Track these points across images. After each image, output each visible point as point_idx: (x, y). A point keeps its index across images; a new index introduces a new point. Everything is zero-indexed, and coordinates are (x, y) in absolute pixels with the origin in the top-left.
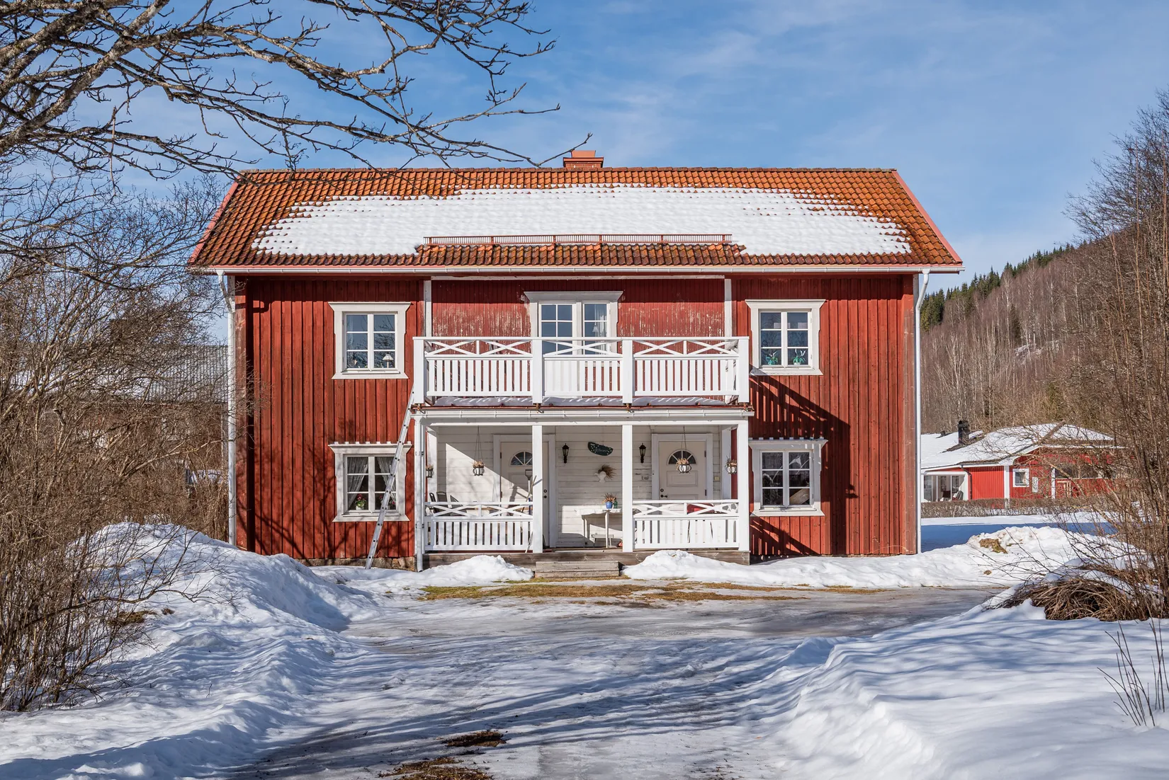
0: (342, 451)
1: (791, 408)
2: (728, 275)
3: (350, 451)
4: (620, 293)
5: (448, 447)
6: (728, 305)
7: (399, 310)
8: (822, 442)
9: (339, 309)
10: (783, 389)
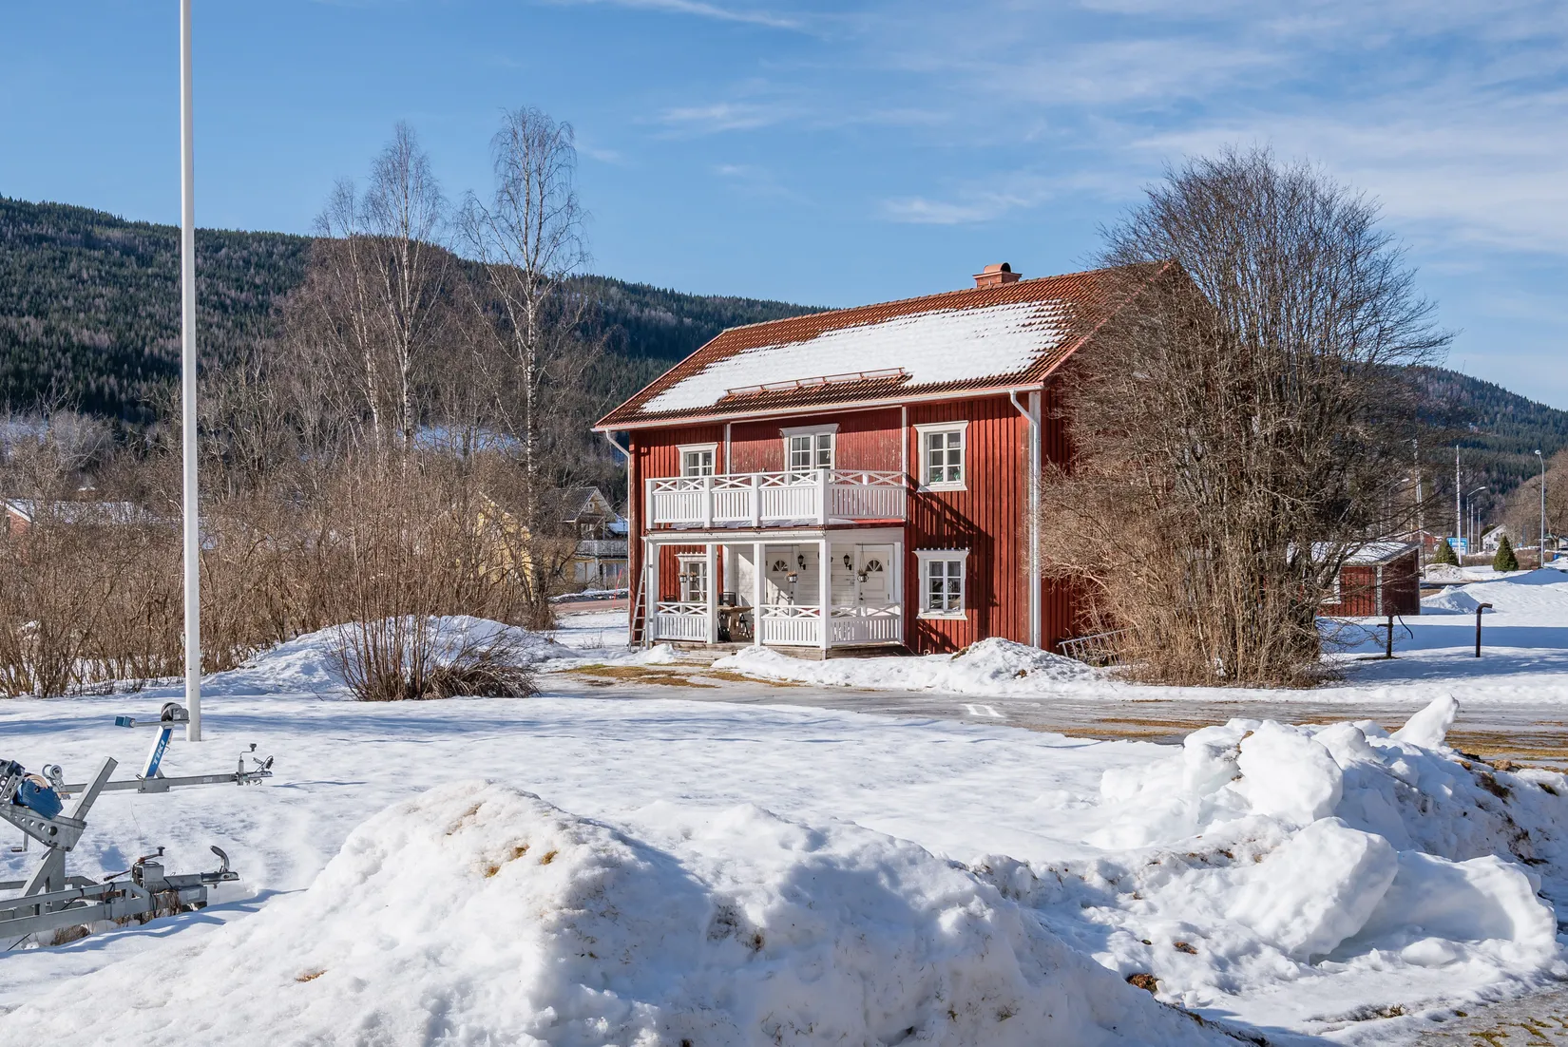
0: (686, 560)
1: (951, 523)
2: (903, 404)
3: (689, 559)
4: (836, 426)
5: (740, 557)
6: (904, 429)
7: (712, 447)
8: (966, 552)
9: (683, 449)
10: (946, 507)
